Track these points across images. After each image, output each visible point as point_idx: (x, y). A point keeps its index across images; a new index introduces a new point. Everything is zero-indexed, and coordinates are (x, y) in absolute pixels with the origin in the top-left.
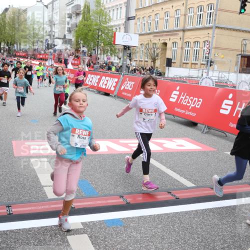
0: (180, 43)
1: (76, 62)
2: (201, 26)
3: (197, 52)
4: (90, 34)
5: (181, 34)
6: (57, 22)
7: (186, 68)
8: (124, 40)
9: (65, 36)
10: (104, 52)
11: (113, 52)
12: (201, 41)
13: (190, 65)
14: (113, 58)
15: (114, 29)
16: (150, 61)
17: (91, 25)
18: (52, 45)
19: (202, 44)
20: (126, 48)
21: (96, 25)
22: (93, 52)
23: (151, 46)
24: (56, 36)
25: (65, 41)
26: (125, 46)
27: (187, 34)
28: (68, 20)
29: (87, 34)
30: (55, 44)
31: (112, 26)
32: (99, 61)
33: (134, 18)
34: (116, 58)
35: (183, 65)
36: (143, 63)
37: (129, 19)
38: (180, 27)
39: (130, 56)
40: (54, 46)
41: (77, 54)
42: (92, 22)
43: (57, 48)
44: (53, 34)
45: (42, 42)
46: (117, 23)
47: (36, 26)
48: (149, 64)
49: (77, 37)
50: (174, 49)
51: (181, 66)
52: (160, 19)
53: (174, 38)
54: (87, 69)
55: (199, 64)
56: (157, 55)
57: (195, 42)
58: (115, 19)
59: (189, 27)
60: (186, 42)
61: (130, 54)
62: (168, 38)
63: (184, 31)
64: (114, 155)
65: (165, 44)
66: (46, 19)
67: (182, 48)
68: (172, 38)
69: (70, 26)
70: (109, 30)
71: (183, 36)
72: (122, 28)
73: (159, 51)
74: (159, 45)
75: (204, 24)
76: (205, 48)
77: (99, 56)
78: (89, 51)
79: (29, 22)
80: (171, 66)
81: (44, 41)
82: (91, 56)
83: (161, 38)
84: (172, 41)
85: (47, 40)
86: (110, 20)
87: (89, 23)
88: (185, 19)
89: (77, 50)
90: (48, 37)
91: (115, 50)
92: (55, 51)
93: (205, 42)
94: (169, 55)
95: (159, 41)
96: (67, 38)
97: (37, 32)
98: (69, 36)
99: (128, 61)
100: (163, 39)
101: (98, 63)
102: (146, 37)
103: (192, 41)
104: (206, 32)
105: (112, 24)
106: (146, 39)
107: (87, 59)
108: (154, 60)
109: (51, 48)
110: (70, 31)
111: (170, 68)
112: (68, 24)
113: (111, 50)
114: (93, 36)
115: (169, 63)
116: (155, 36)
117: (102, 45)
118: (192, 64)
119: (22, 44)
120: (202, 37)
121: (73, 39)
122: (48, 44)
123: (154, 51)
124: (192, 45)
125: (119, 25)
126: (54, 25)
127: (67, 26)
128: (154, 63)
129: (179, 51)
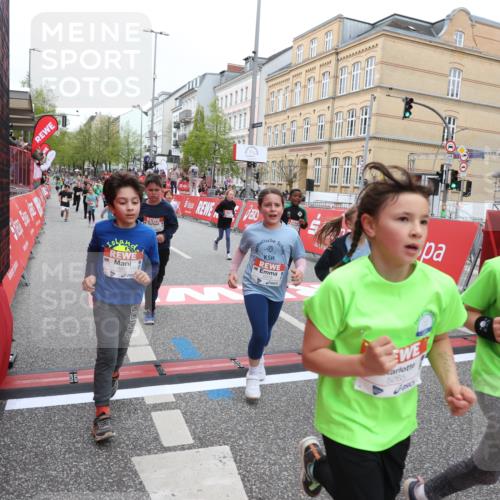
0: (325, 159)
1: (185, 186)
2: (352, 136)
3: (348, 172)
4: (204, 147)
5: (326, 147)
6: (160, 134)
7: (334, 192)
8: (248, 153)
9: (170, 152)
10: (222, 171)
11: (235, 172)
12: (354, 156)
13: (338, 188)
14: (235, 180)
15: (236, 141)
16: (285, 183)
17: (204, 137)
18: (151, 163)
19: (354, 161)
20: (251, 165)
21: (211, 137)
22: (208, 172)
23: (286, 164)
24: (159, 151)
25: (171, 158)
26: (249, 163)
27: (335, 147)
28: (174, 130)
29: (198, 149)
30: (157, 162)
31: (233, 138)
32: (216, 184)
33: (259, 125)
34: (240, 180)
35: (330, 188)
36: (275, 187)
37: (253, 126)
38: (326, 138)
39: (257, 177)
40: (155, 164)
41: (185, 176)
42: (207, 133)
43: (159, 167)
44: (154, 149)
45: (139, 160)
46: (240, 134)
47: (131, 140)
48: (284, 188)
49: (187, 152)
50: (317, 167)
51: (326, 191)
52: (299, 128)
53: (317, 154)
54: (198, 195)
55: (352, 187)
56: (295, 176)
57: (345, 158)
58: (237, 128)
59: (337, 138)
60: (333, 159)
61: (258, 174)
62: (309, 153)
63: (330, 143)
64: (228, 305)
65: (305, 161)
66: (146, 130)
67: (328, 167)
68: (314, 152)
69: (177, 139)
70: (229, 143)
71: (330, 150)
72: (247, 140)
73: (296, 170)
74: (297, 162)
75: (358, 133)
76: (359, 166)
77: (216, 178)
78: (201, 171)
79: (122, 135)
80: (312, 190)
81: (143, 160)
82: (204, 177)
83: (300, 154)
84: (314, 157)
85: (146, 157)
86: (230, 129)
87: (202, 134)
88: (331, 127)
89: (186, 170)
90: (148, 154)
91: (238, 169)
92: (157, 171)
93: (358, 157)
94: (310, 175)
95: (295, 157)
96: (173, 154)
97: (132, 147)
98: (175, 153)
99: (256, 184)
100: (302, 155)
101: (214, 187)
102: (280, 151)
103: (341, 156)
104: (359, 144)
105: (232, 134)
106: (278, 155)
107: (198, 181)
108: (290, 183)
109: (151, 167)
110: (177, 145)
111: (312, 193)
112: (175, 136)
113: (232, 169)
114: (207, 151)
115: (310, 185)
116: (291, 151)
117: (219, 162)
118: (342, 187)
119: (113, 163)
120: (354, 151)
121: (181, 155)
122: (146, 163)
123: (291, 171)
124: (341, 162)
125: (243, 136)
126: (156, 137)
127: (173, 139)
128: (291, 186)
129: (324, 170)
